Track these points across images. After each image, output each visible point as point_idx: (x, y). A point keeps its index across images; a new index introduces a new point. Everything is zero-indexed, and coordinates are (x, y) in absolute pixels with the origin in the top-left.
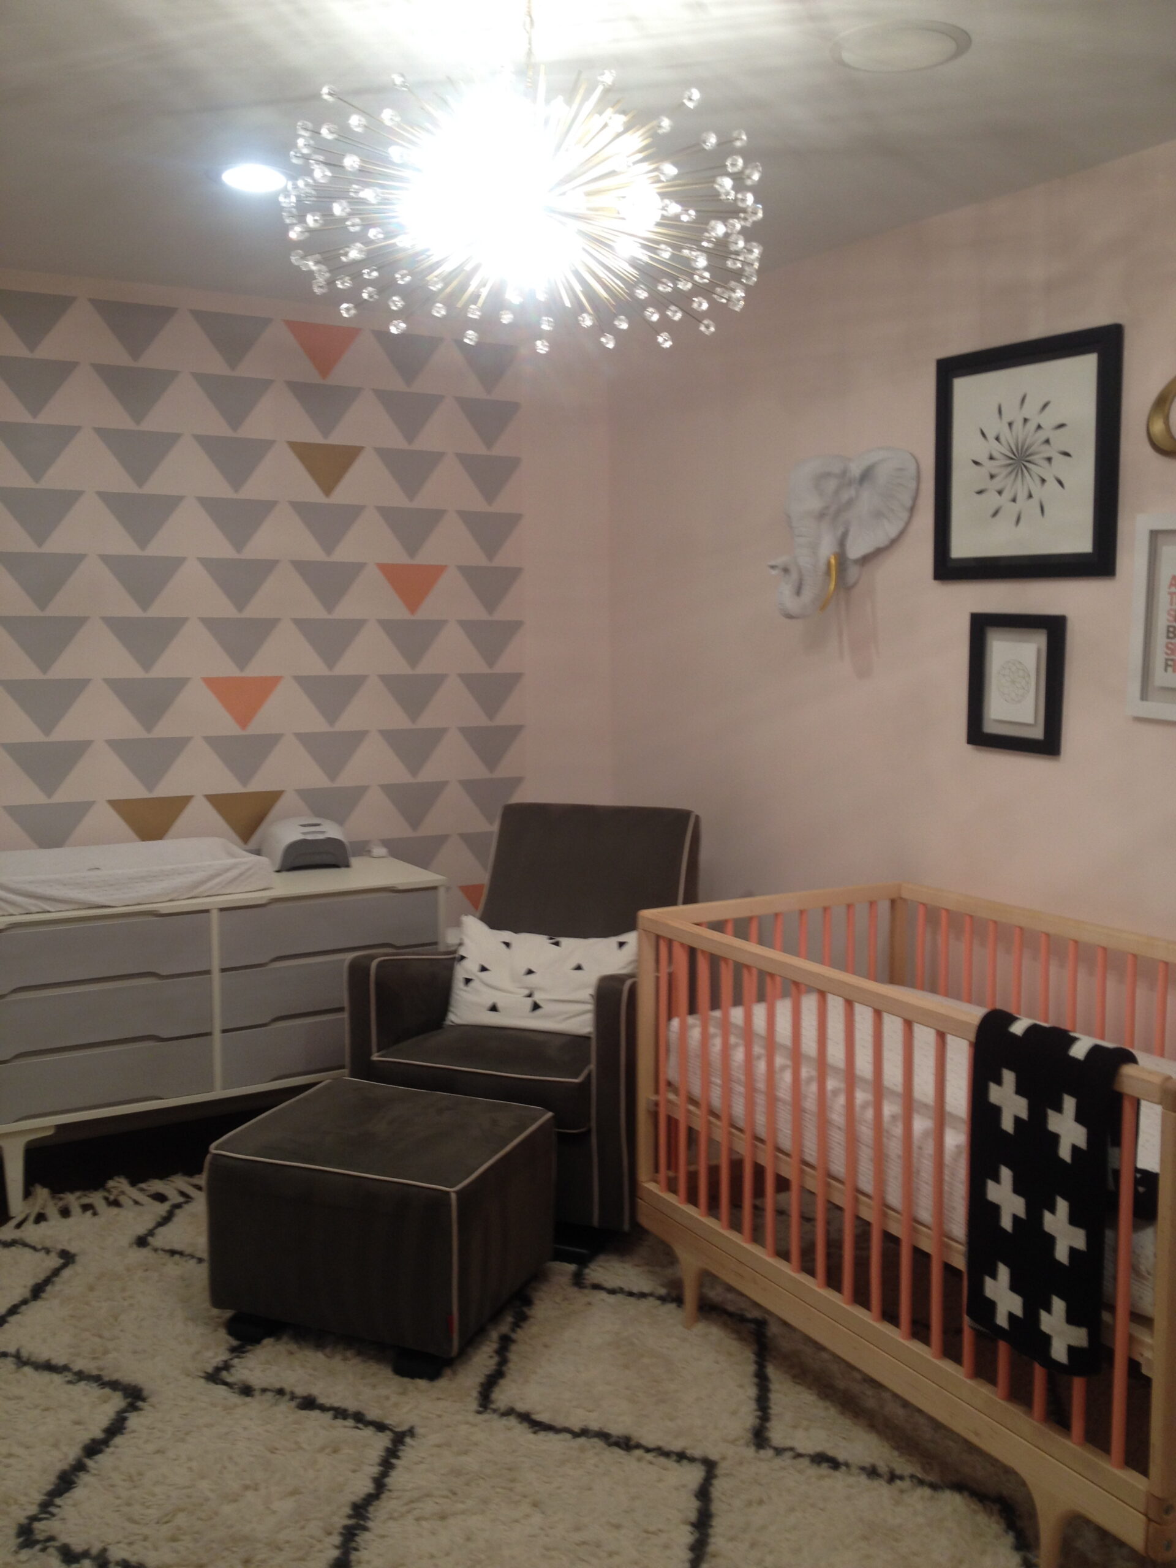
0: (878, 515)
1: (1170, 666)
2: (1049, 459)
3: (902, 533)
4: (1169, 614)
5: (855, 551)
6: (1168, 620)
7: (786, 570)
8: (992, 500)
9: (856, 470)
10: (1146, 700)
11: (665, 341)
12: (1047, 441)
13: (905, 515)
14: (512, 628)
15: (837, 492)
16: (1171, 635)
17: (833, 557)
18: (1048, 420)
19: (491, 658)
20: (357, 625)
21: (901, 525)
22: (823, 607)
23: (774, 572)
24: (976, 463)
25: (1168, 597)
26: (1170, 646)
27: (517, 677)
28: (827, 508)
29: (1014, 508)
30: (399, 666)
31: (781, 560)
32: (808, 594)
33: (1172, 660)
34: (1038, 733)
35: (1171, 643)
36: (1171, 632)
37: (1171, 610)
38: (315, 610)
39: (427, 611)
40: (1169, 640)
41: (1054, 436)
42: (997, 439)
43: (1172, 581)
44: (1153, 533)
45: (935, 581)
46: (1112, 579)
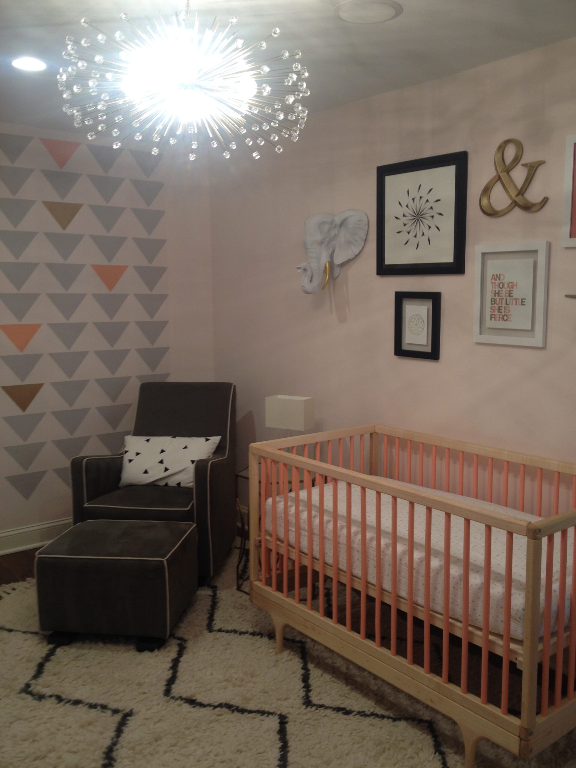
0: (349, 243)
1: (493, 317)
2: (433, 217)
3: (360, 252)
4: (492, 293)
5: (339, 260)
6: (491, 296)
7: (305, 270)
8: (404, 237)
9: (338, 220)
10: (482, 334)
11: (256, 155)
12: (431, 208)
13: (363, 243)
14: (163, 298)
15: (329, 231)
16: (493, 303)
17: (327, 263)
18: (432, 197)
19: (152, 314)
20: (81, 297)
21: (361, 248)
22: (323, 288)
23: (300, 271)
24: (397, 218)
25: (492, 284)
26: (492, 308)
27: (166, 323)
28: (325, 239)
29: (416, 240)
30: (104, 318)
31: (303, 265)
32: (316, 282)
33: (494, 315)
34: (429, 349)
35: (493, 307)
36: (493, 301)
37: (493, 291)
38: (59, 289)
39: (118, 289)
40: (492, 305)
41: (435, 205)
42: (407, 206)
43: (492, 277)
44: (483, 254)
45: (378, 275)
46: (463, 275)
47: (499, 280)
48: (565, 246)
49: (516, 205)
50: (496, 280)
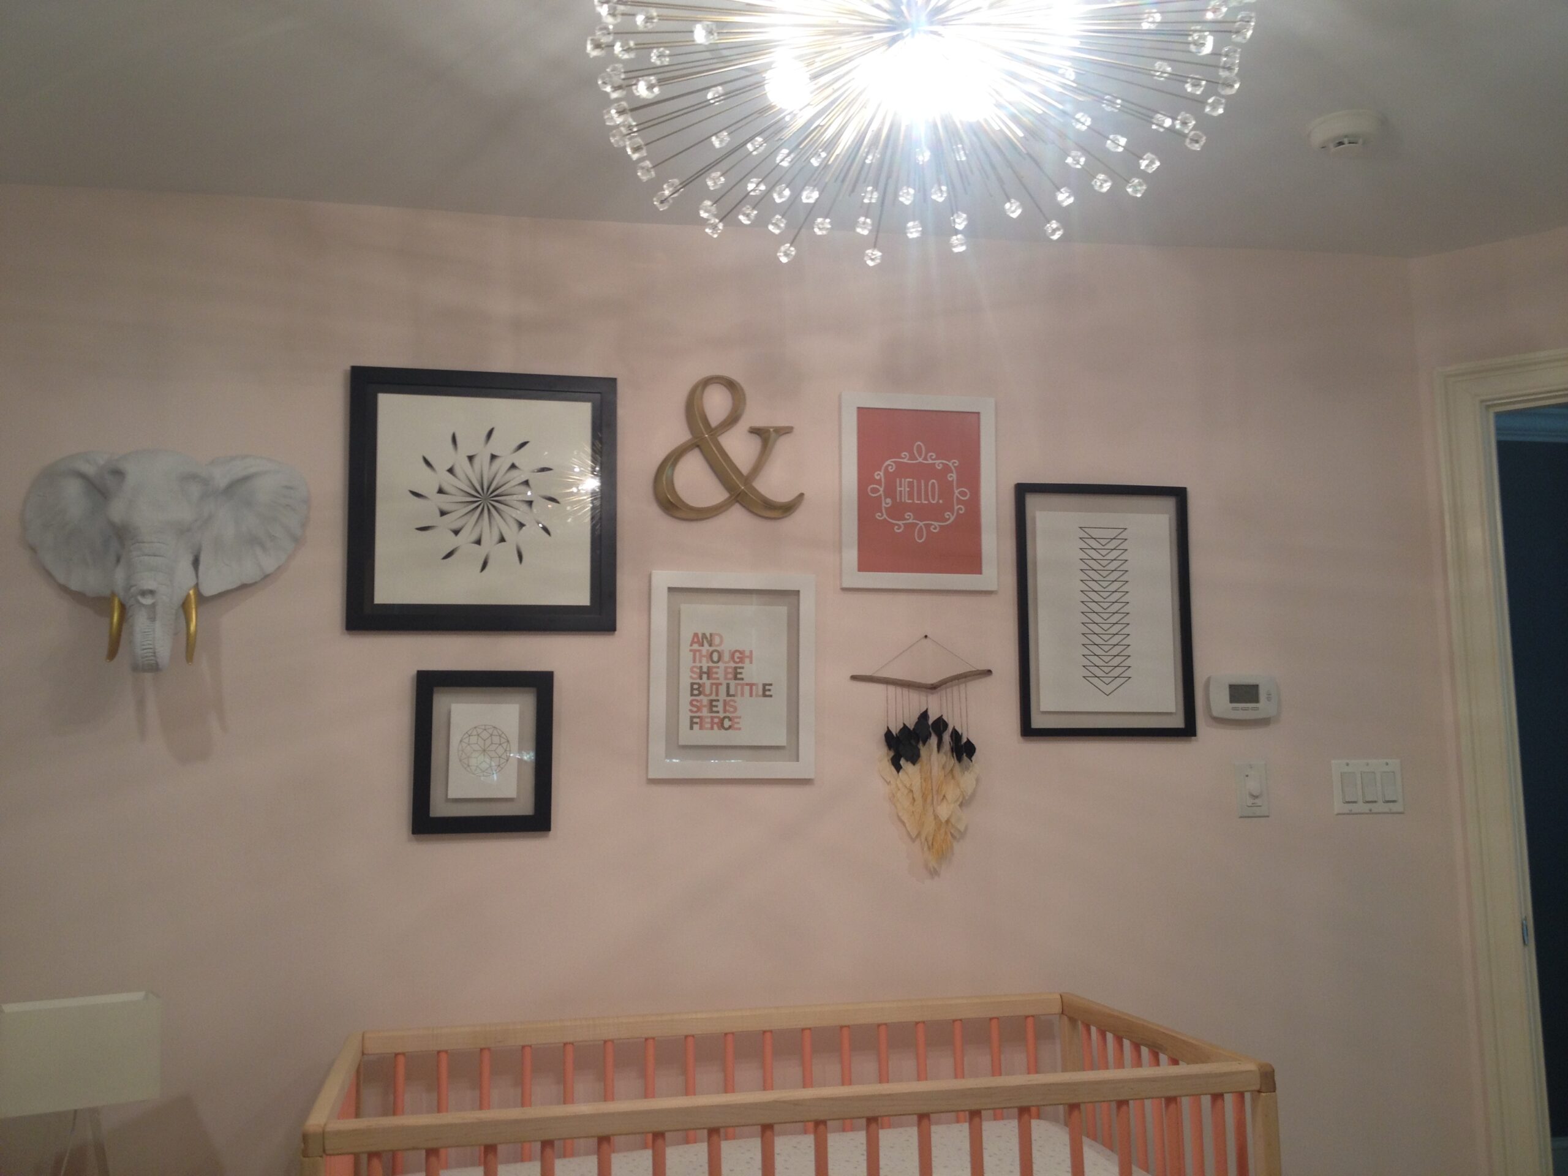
1: (697, 723)
2: (529, 503)
4: (692, 671)
6: (692, 677)
8: (443, 539)
12: (526, 483)
16: (696, 692)
17: (193, 589)
18: (527, 461)
24: (415, 494)
25: (692, 653)
26: (695, 703)
29: (481, 552)
33: (699, 717)
34: (524, 810)
35: (697, 701)
36: (696, 689)
37: (696, 667)
40: (694, 698)
41: (534, 479)
42: (450, 471)
43: (693, 639)
44: (671, 590)
45: (345, 631)
46: (613, 634)
47: (710, 645)
48: (845, 585)
49: (737, 501)
50: (702, 645)
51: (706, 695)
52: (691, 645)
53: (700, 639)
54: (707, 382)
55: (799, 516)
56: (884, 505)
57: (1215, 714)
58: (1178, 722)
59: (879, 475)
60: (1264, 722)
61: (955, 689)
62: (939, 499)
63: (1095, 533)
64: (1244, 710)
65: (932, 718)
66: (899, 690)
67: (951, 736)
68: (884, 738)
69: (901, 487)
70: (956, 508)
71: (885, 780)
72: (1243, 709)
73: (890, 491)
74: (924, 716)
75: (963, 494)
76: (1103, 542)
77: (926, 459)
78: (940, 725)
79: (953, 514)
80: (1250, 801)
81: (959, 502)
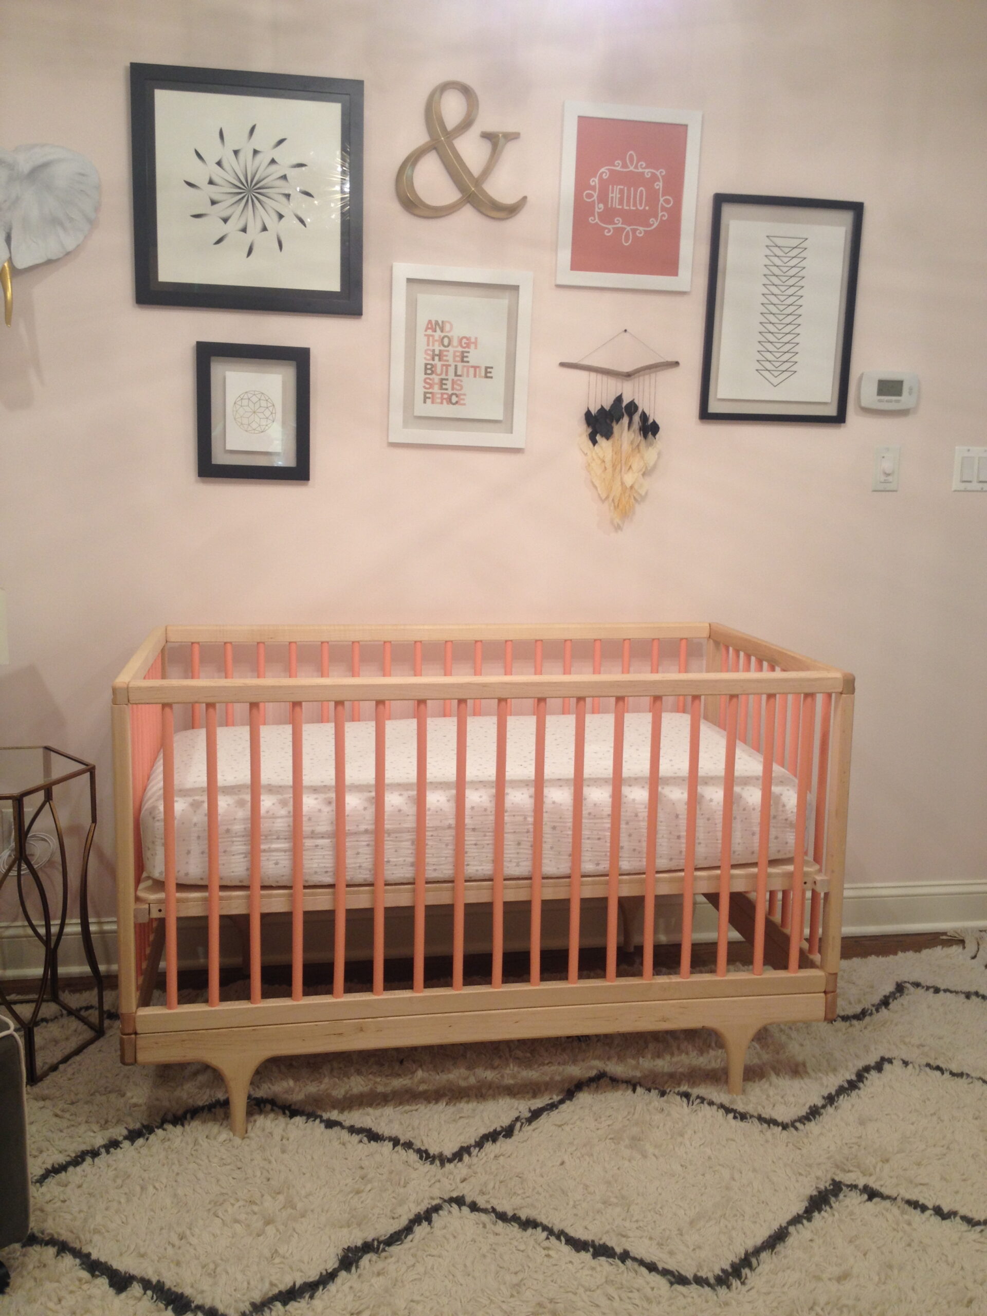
1: (429, 398)
2: (287, 196)
4: (427, 354)
6: (425, 359)
8: (214, 226)
10: (408, 428)
12: (284, 177)
13: (86, 227)
16: (429, 372)
17: (7, 262)
18: (286, 156)
21: (80, 238)
24: (190, 185)
25: (427, 338)
26: (428, 381)
29: (247, 239)
33: (431, 393)
34: (287, 461)
35: (430, 379)
36: (430, 369)
37: (429, 350)
40: (427, 376)
41: (292, 173)
42: (219, 164)
43: (428, 325)
44: (410, 281)
45: (136, 305)
46: (360, 318)
47: (442, 331)
48: (559, 282)
49: (469, 202)
50: (435, 331)
51: (438, 375)
52: (426, 331)
53: (434, 326)
54: (445, 87)
55: (522, 217)
56: (597, 209)
57: (863, 405)
58: (832, 411)
59: (594, 181)
60: (903, 413)
61: (647, 377)
62: (645, 206)
63: (779, 242)
64: (889, 402)
65: (626, 401)
66: (600, 376)
67: (640, 417)
68: (584, 417)
69: (612, 193)
70: (660, 214)
71: (583, 452)
72: (887, 401)
73: (603, 198)
74: (619, 399)
75: (667, 201)
76: (787, 250)
77: (636, 167)
78: (632, 408)
79: (657, 220)
80: (883, 478)
81: (663, 209)
